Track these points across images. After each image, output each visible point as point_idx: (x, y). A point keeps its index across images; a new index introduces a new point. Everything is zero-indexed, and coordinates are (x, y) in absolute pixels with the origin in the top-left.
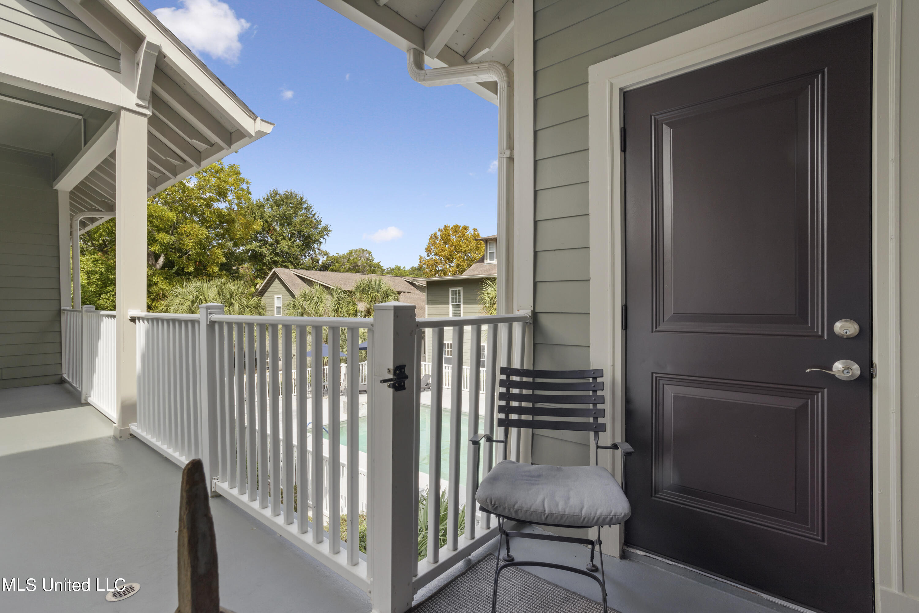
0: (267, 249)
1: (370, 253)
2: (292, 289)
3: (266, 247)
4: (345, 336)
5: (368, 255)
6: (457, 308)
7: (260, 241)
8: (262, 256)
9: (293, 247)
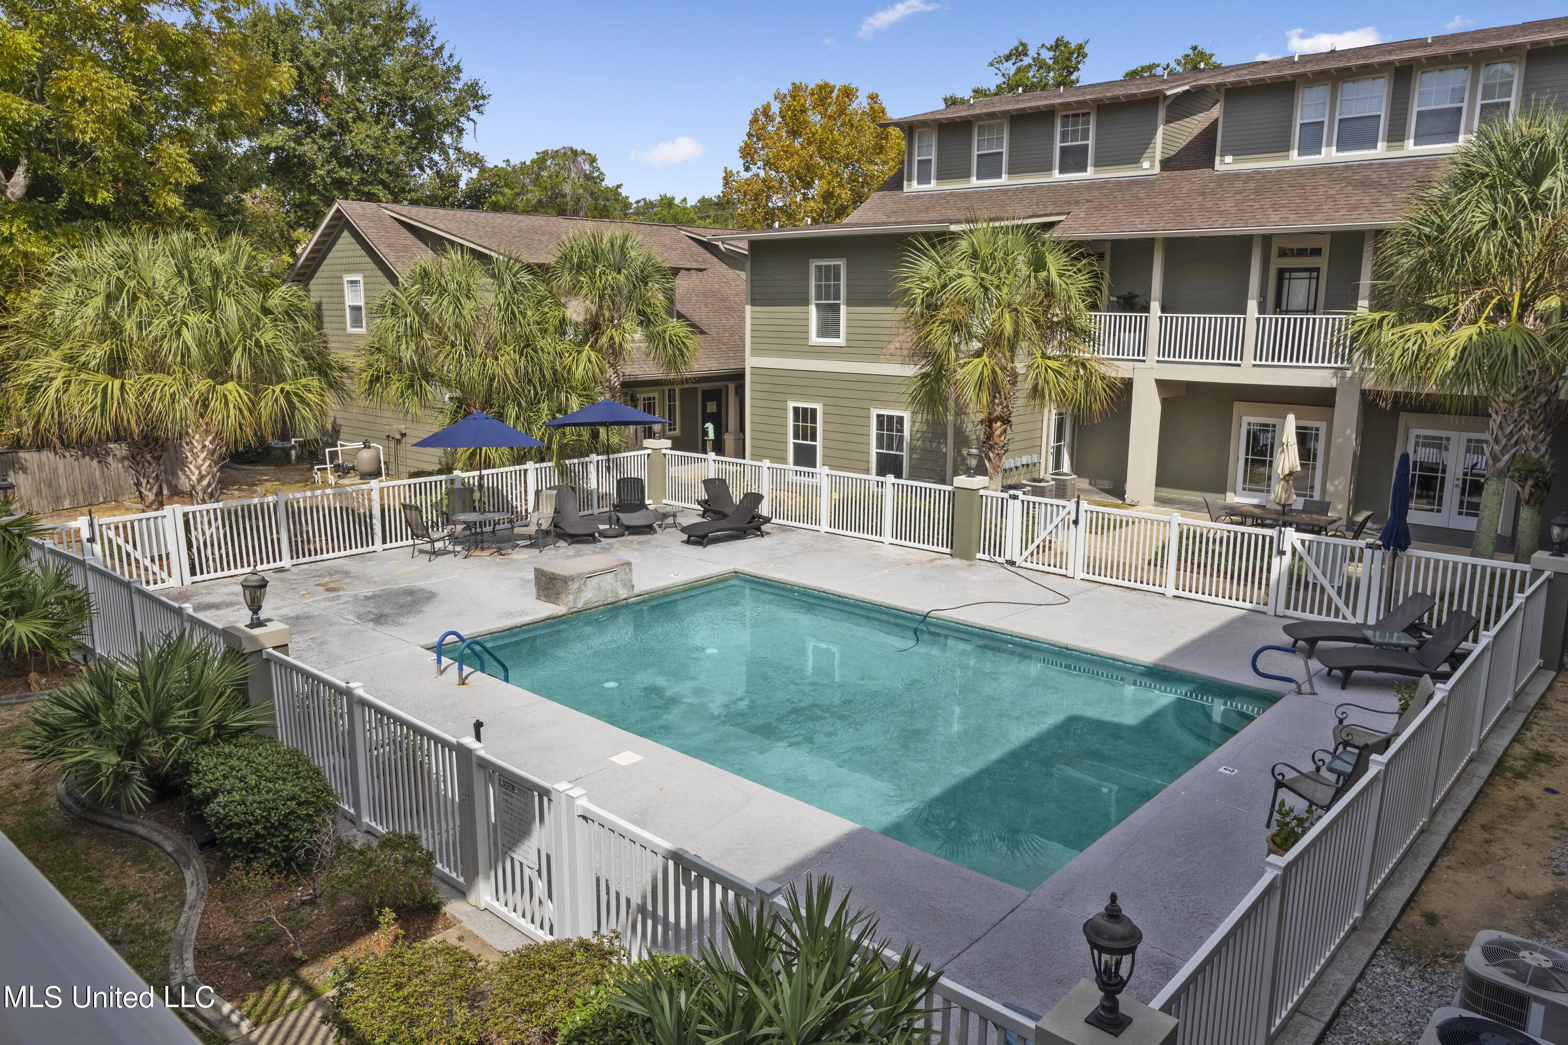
0: (316, 147)
1: (592, 160)
2: (389, 258)
3: (314, 142)
4: (535, 388)
5: (587, 167)
6: (830, 315)
7: (298, 123)
8: (307, 166)
9: (386, 141)
